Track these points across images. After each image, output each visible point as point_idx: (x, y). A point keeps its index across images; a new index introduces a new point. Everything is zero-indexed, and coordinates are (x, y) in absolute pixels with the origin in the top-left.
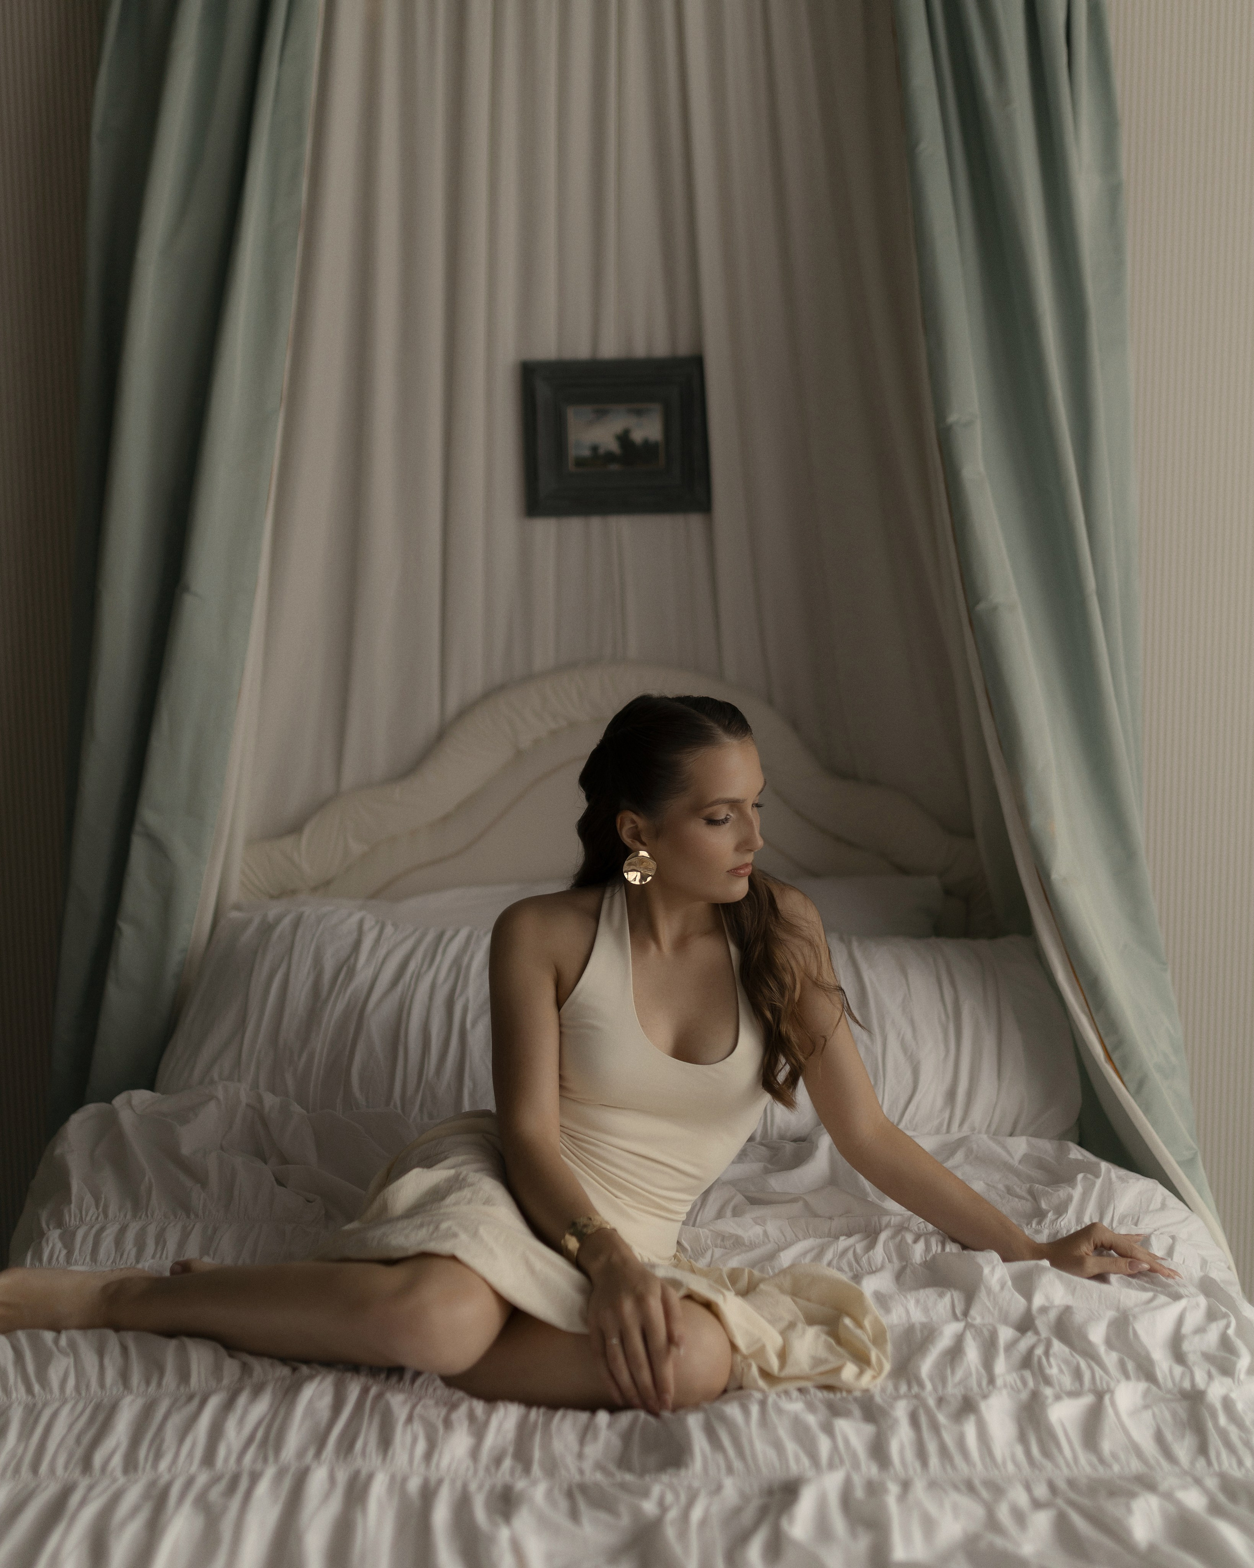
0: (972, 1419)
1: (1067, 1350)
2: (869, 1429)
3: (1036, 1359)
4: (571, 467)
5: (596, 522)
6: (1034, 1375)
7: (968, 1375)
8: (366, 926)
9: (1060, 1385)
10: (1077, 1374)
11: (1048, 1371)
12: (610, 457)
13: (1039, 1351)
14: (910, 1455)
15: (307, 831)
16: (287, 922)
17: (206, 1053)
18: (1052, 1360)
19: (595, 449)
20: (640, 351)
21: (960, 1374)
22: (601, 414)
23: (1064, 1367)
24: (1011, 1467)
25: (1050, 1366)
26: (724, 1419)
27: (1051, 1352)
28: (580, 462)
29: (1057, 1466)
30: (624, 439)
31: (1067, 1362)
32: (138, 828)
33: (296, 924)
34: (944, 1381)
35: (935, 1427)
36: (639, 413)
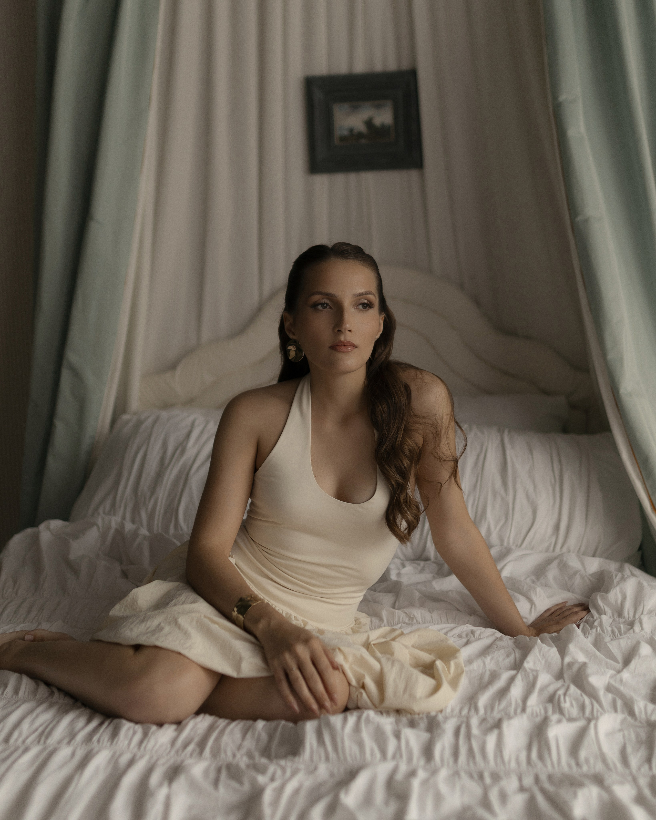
0: (496, 732)
1: (579, 692)
2: (425, 736)
3: (557, 697)
4: (337, 142)
5: (352, 177)
6: (553, 707)
7: (510, 704)
8: (197, 423)
9: (569, 714)
10: (582, 708)
11: (563, 705)
12: (360, 135)
13: (561, 692)
14: (448, 753)
15: (180, 368)
16: (150, 420)
17: (97, 498)
18: (567, 699)
19: (351, 130)
20: (379, 67)
21: (504, 704)
22: (355, 108)
23: (574, 703)
24: (513, 764)
25: (565, 702)
26: (329, 725)
27: (568, 693)
28: (343, 139)
29: (545, 765)
30: (369, 123)
31: (577, 700)
32: (65, 363)
33: (155, 422)
34: (492, 708)
35: (469, 736)
36: (378, 107)
